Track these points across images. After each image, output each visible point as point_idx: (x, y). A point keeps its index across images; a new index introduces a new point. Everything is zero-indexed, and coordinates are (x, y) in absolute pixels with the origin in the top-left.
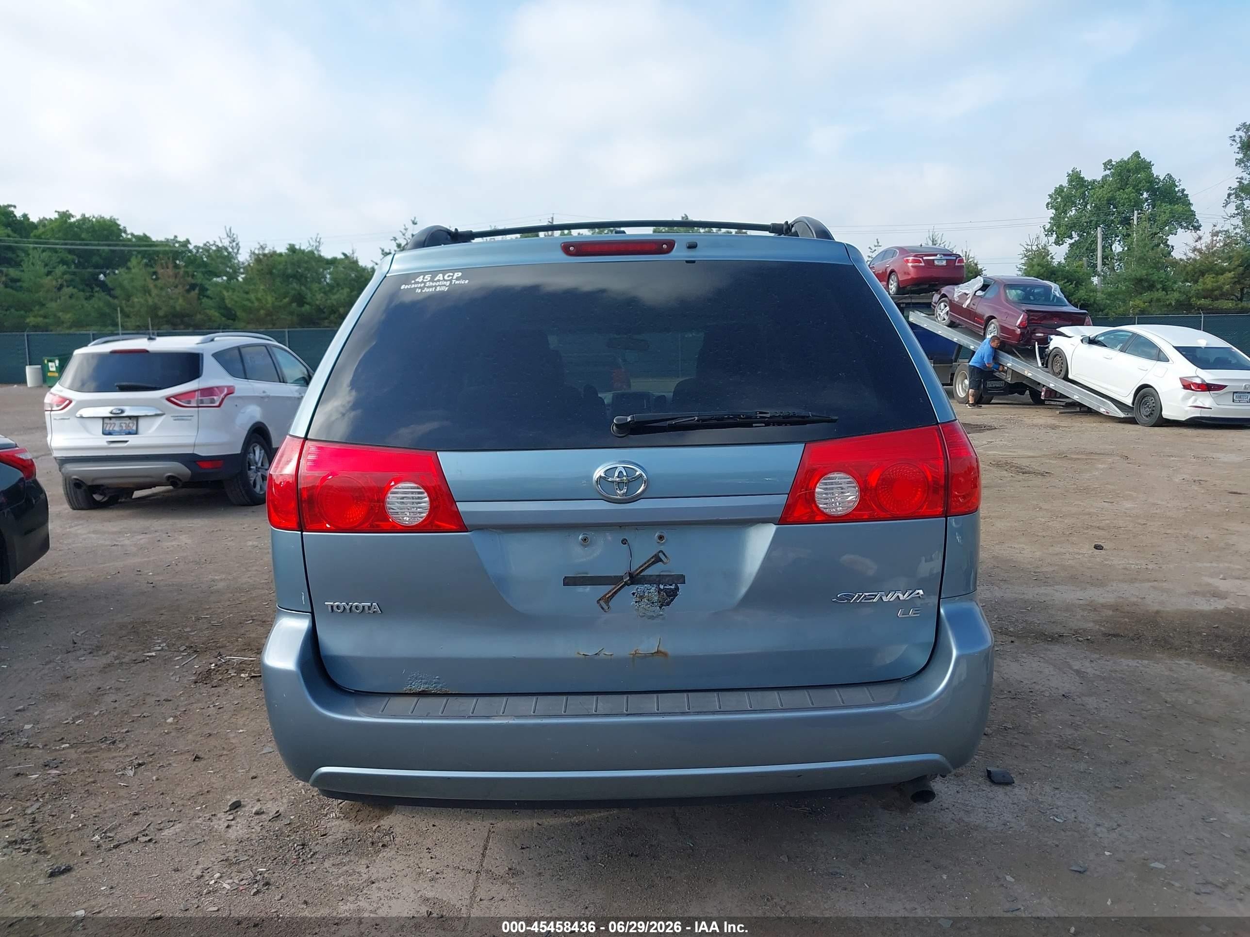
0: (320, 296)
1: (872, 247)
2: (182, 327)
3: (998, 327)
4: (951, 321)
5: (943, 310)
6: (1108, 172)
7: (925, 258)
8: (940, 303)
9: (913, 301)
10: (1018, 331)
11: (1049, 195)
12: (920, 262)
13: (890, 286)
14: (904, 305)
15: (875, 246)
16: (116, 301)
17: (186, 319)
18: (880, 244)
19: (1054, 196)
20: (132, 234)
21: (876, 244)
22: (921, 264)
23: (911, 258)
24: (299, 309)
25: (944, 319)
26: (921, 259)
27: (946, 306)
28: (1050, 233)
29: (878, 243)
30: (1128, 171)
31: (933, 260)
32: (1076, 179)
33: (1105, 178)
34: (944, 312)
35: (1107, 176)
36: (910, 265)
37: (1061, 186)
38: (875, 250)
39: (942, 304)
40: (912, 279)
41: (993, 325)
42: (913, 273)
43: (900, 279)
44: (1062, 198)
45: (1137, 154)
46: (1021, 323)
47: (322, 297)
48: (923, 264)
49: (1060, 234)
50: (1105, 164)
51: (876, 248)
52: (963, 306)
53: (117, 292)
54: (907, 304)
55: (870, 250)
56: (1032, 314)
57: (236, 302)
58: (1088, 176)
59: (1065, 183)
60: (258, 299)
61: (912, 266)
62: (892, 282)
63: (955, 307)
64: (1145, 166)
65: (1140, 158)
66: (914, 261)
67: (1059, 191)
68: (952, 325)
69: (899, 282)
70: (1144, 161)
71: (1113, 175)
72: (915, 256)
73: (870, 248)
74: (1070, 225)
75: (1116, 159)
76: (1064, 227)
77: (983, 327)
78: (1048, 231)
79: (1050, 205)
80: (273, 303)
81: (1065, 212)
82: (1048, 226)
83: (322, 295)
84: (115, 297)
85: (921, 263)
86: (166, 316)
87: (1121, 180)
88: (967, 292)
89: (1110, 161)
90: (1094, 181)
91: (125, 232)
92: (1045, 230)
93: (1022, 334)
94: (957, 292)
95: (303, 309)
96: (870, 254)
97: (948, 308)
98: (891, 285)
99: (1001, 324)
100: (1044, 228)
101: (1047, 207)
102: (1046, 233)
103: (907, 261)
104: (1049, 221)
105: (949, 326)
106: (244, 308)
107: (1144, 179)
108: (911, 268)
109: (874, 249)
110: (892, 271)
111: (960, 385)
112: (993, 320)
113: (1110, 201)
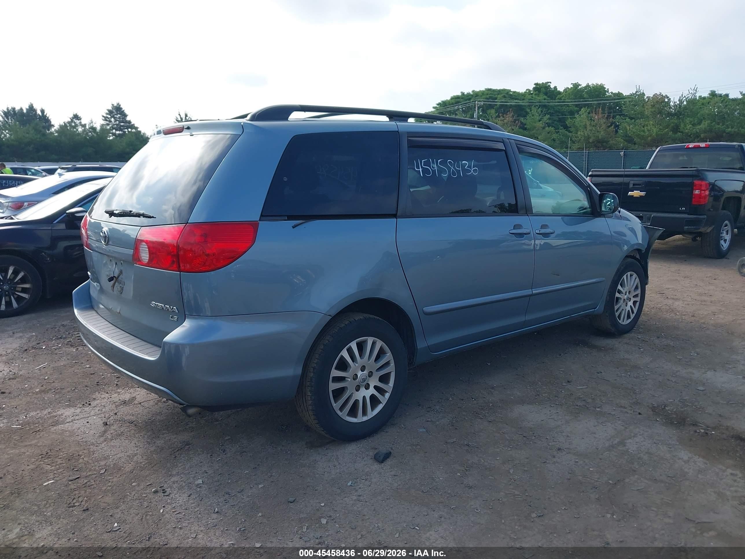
0: (689, 126)
2: (602, 149)
16: (570, 134)
17: (604, 144)
20: (612, 93)
24: (674, 135)
47: (690, 127)
53: (572, 129)
57: (634, 133)
60: (648, 130)
80: (657, 132)
83: (691, 126)
84: (570, 132)
86: (593, 142)
91: (608, 92)
95: (676, 136)
106: (638, 136)
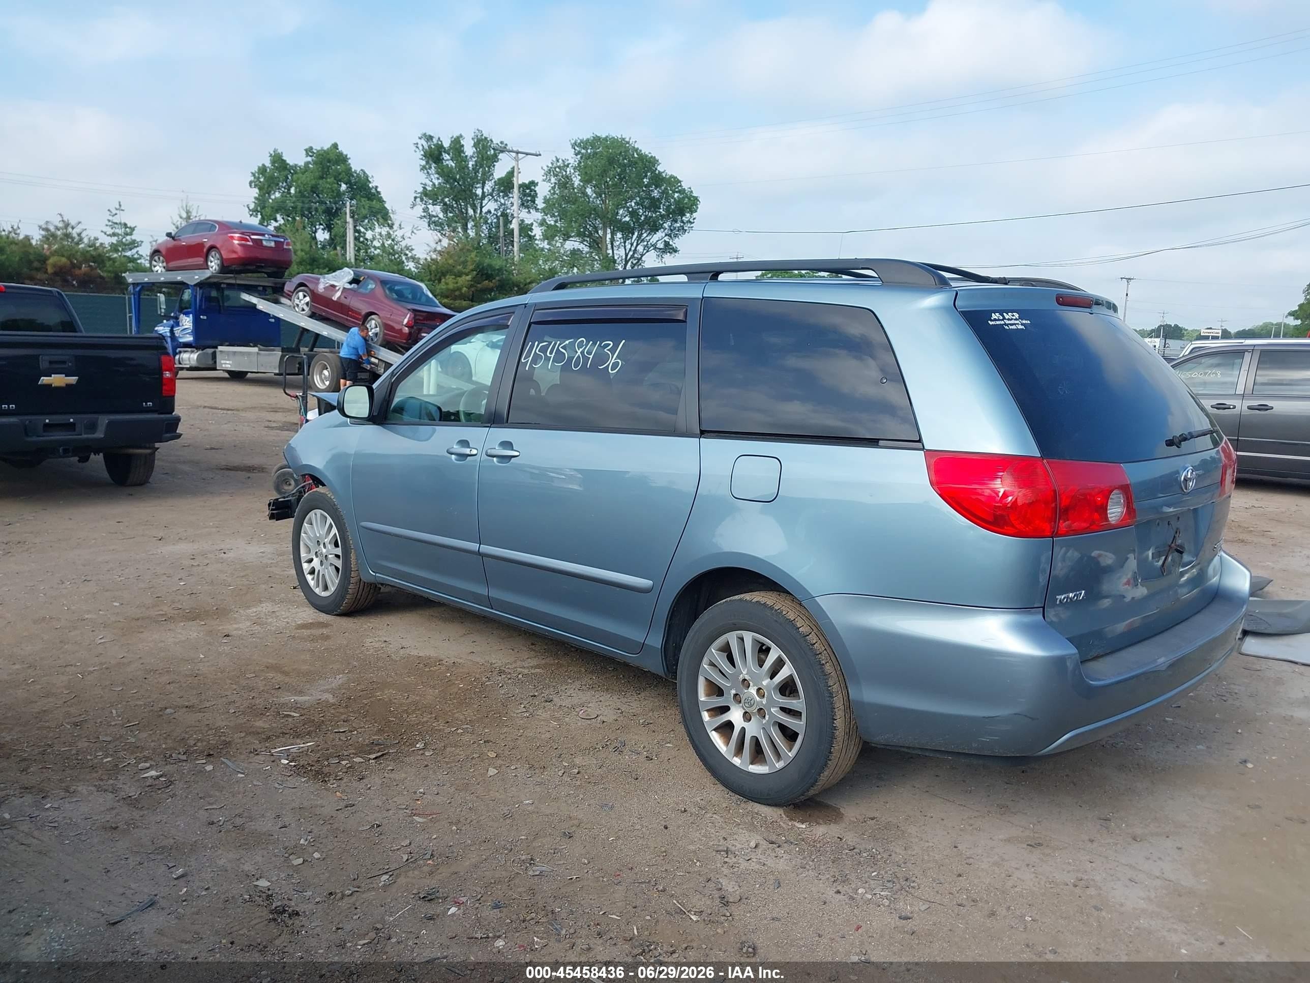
1: (111, 210)
3: (381, 324)
4: (313, 312)
5: (301, 300)
6: (309, 159)
7: (253, 237)
8: (297, 293)
9: (238, 282)
10: (406, 330)
11: (252, 173)
12: (247, 240)
13: (209, 263)
14: (225, 286)
15: (117, 209)
18: (122, 208)
19: (257, 175)
21: (118, 207)
22: (248, 243)
23: (237, 235)
25: (303, 310)
26: (248, 237)
27: (305, 296)
28: (254, 213)
29: (120, 205)
30: (329, 161)
31: (261, 240)
32: (278, 160)
33: (307, 163)
34: (302, 302)
35: (308, 163)
36: (236, 242)
37: (263, 165)
38: (116, 214)
39: (301, 294)
40: (240, 258)
41: (373, 322)
42: (240, 252)
43: (224, 257)
44: (265, 178)
45: (335, 146)
46: (408, 322)
48: (251, 243)
49: (266, 215)
50: (306, 150)
51: (118, 212)
52: (333, 298)
54: (228, 284)
55: (109, 213)
56: (417, 313)
58: (291, 160)
59: (268, 164)
61: (239, 244)
62: (212, 259)
63: (316, 298)
64: (342, 159)
65: (338, 149)
66: (241, 239)
67: (263, 170)
68: (313, 316)
69: (222, 260)
70: (341, 154)
71: (315, 163)
72: (242, 233)
73: (109, 210)
74: (276, 208)
75: (317, 147)
76: (270, 208)
77: (361, 323)
78: (253, 211)
79: (253, 184)
81: (269, 193)
82: (252, 206)
85: (249, 241)
87: (323, 168)
88: (336, 284)
89: (311, 148)
90: (296, 166)
92: (249, 209)
93: (410, 333)
94: (324, 282)
96: (111, 218)
97: (308, 299)
98: (211, 262)
99: (384, 321)
100: (248, 208)
101: (251, 186)
102: (251, 213)
103: (232, 238)
104: (254, 200)
105: (310, 317)
107: (344, 172)
108: (237, 246)
109: (114, 212)
110: (212, 248)
111: (318, 377)
112: (373, 316)
113: (314, 189)
